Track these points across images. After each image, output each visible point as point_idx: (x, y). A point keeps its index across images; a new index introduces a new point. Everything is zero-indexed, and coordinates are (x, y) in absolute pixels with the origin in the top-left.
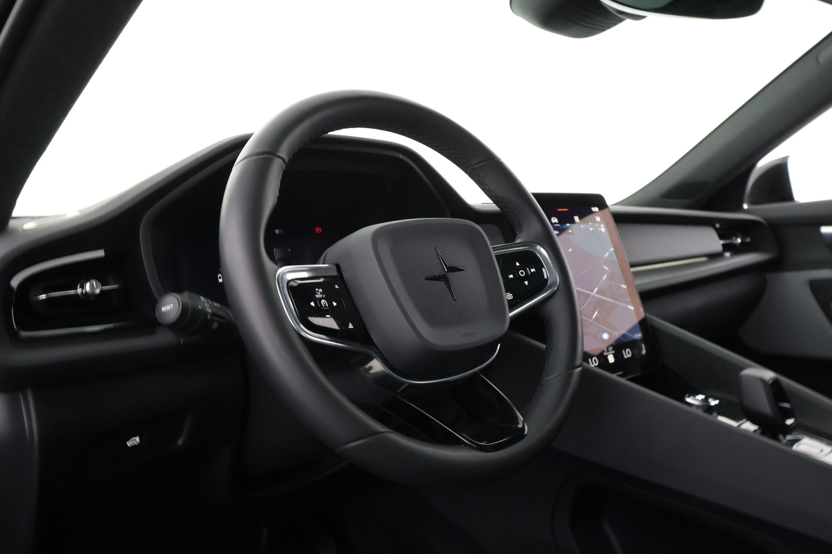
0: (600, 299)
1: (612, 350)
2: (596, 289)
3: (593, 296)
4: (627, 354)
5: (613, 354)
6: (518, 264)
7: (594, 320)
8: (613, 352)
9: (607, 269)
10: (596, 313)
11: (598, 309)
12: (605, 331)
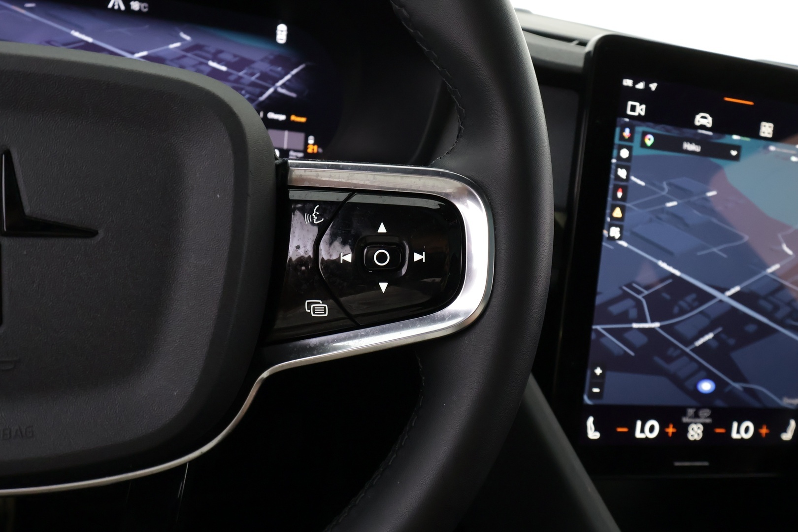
0: (734, 309)
1: (708, 417)
2: (737, 289)
3: (721, 301)
4: (743, 431)
5: (704, 424)
6: (382, 229)
7: (696, 350)
8: (708, 421)
9: (790, 252)
10: (710, 336)
11: (720, 329)
12: (710, 376)
